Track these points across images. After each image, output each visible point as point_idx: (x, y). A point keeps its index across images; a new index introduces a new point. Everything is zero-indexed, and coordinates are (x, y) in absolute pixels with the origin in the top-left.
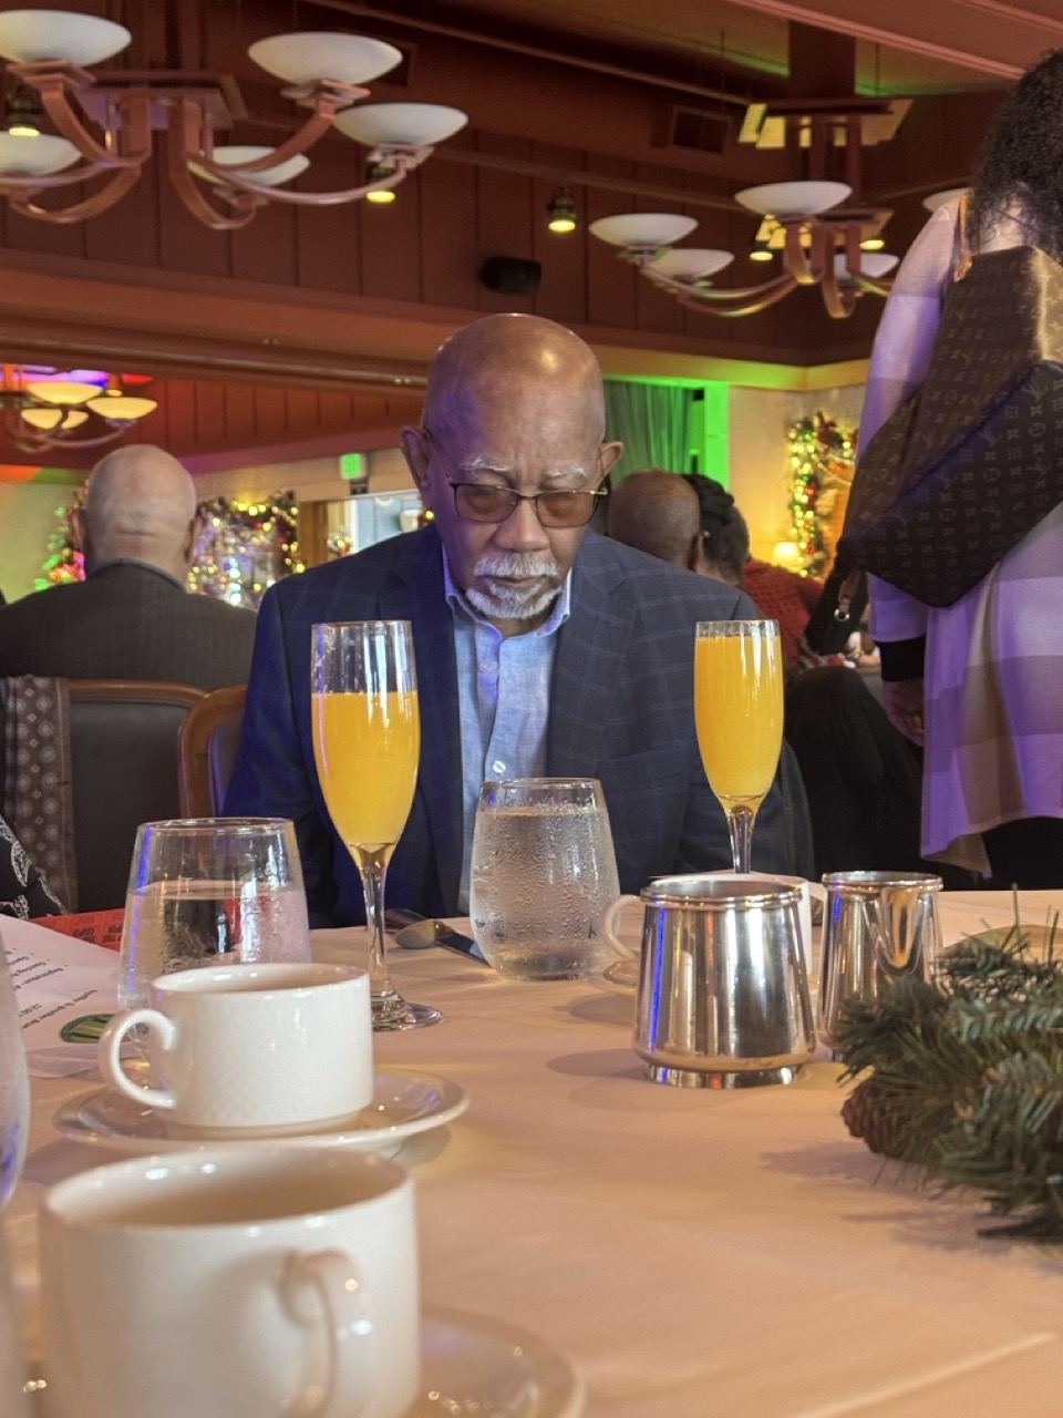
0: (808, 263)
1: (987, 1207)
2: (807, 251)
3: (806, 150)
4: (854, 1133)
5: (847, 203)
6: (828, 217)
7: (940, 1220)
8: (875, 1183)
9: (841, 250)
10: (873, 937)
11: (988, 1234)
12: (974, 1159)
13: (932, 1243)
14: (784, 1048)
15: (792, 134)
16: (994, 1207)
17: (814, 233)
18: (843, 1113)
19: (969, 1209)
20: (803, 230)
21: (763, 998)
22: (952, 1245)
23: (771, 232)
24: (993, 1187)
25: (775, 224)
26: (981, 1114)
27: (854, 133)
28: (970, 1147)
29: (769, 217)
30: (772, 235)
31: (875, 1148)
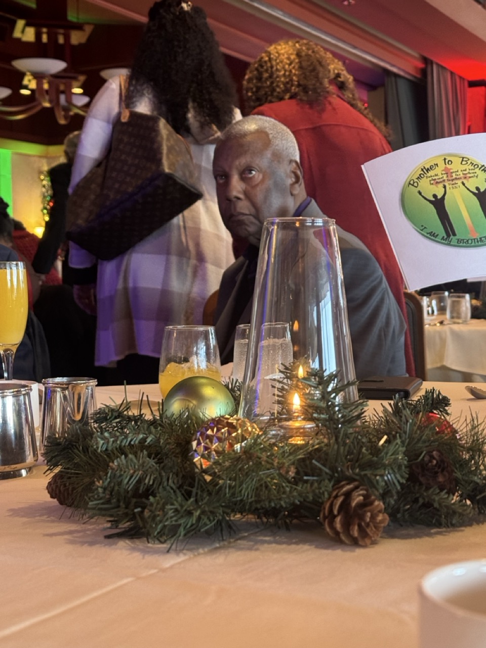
0: (47, 97)
1: (109, 525)
2: (47, 92)
3: (45, 44)
4: (52, 497)
5: (65, 70)
6: (56, 76)
7: (88, 532)
8: (60, 519)
9: (63, 92)
10: (65, 408)
11: (108, 537)
12: (103, 504)
13: (83, 543)
14: (23, 460)
15: (38, 35)
16: (112, 524)
17: (50, 83)
18: (47, 488)
19: (101, 526)
20: (45, 81)
21: (13, 437)
22: (92, 544)
23: (30, 81)
24: (111, 516)
25: (31, 77)
26: (106, 483)
27: (67, 38)
28: (101, 499)
29: (28, 73)
30: (30, 83)
31: (61, 503)
